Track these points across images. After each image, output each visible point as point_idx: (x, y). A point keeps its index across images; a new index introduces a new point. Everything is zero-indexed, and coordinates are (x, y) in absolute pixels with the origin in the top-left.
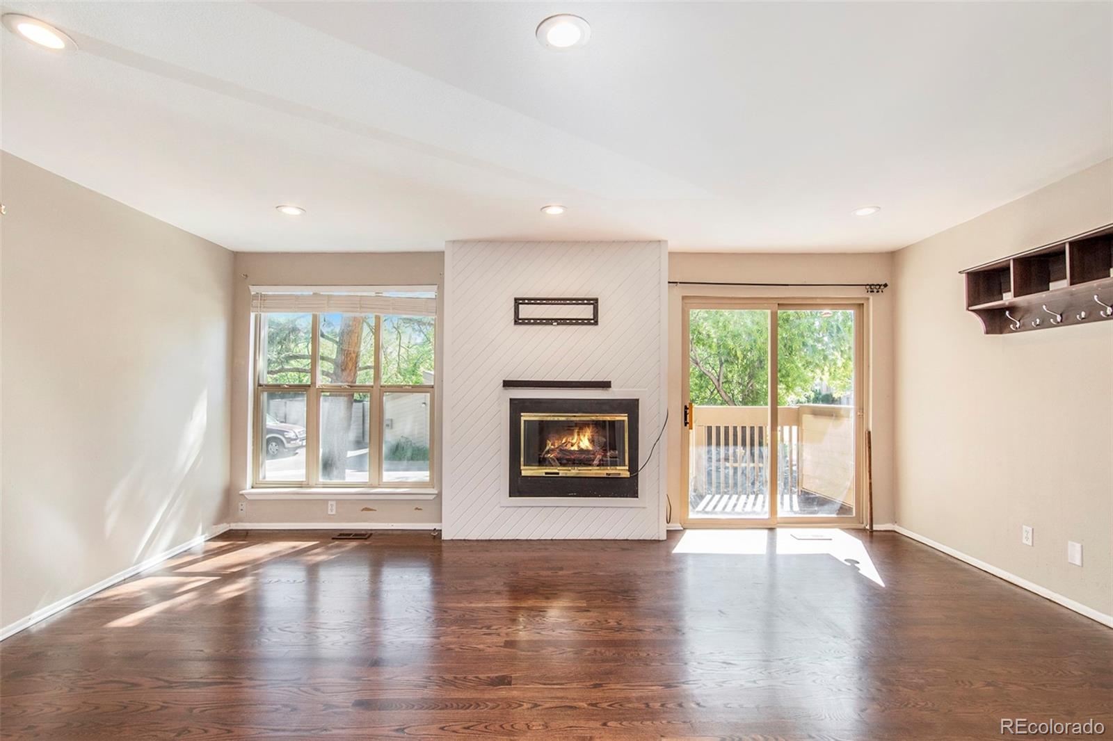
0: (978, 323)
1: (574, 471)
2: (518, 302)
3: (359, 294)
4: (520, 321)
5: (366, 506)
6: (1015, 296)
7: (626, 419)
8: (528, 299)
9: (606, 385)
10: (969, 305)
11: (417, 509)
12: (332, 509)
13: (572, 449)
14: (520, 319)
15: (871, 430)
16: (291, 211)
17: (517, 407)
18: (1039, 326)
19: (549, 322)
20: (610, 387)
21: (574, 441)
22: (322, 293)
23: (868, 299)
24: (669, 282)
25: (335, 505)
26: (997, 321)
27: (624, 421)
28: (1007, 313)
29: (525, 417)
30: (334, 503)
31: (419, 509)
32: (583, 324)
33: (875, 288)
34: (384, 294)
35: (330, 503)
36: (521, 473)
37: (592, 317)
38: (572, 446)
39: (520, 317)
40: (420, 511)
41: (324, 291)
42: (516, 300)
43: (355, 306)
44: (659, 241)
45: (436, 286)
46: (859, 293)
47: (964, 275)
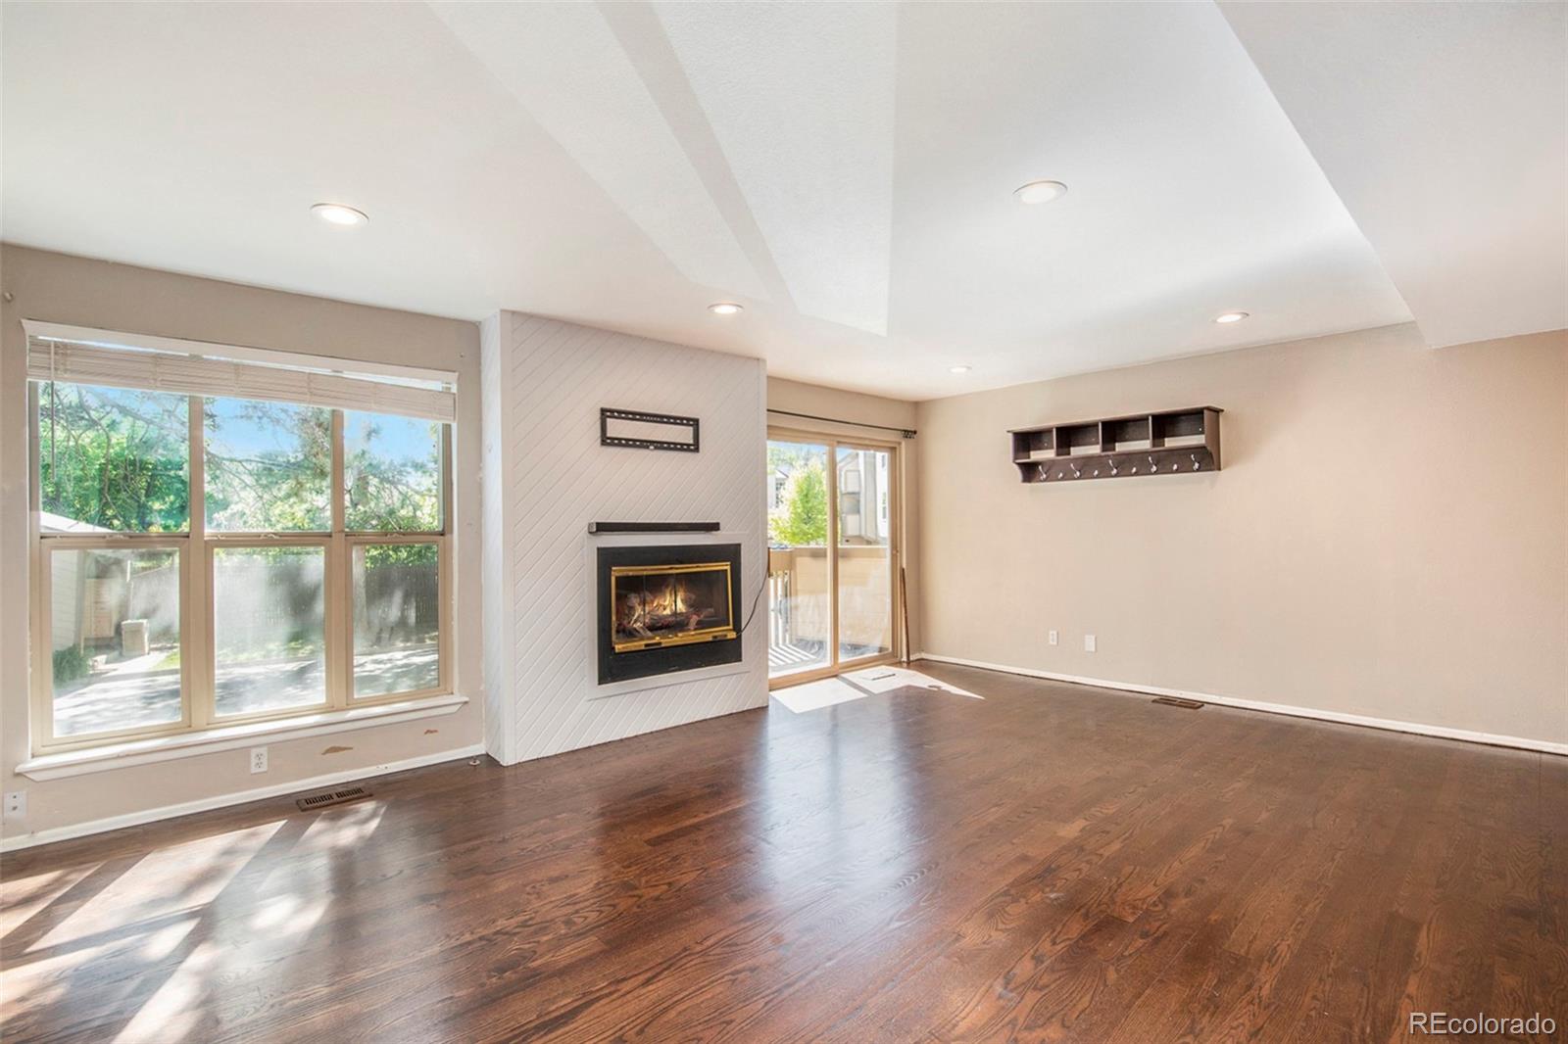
0: (1018, 473)
1: (675, 638)
2: (606, 414)
3: (307, 370)
4: (609, 441)
5: (333, 745)
6: (1058, 454)
7: (728, 568)
8: (620, 412)
9: (714, 527)
10: (1016, 458)
11: (428, 732)
12: (258, 764)
13: (665, 613)
14: (609, 438)
15: (904, 566)
16: (339, 216)
17: (608, 558)
18: (1062, 479)
19: (644, 444)
20: (718, 529)
21: (667, 603)
22: (205, 357)
23: (900, 443)
24: (768, 410)
25: (266, 754)
26: (1030, 471)
27: (726, 570)
28: (1040, 467)
29: (617, 571)
30: (264, 750)
31: (432, 732)
32: (682, 450)
33: (909, 434)
34: (346, 375)
35: (254, 752)
36: (614, 648)
37: (691, 442)
38: (665, 609)
39: (608, 435)
40: (435, 734)
41: (213, 353)
42: (603, 411)
43: (301, 390)
44: (758, 359)
45: (457, 374)
46: (892, 437)
47: (1011, 435)
